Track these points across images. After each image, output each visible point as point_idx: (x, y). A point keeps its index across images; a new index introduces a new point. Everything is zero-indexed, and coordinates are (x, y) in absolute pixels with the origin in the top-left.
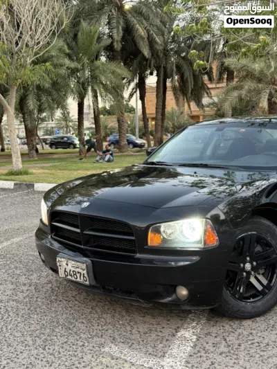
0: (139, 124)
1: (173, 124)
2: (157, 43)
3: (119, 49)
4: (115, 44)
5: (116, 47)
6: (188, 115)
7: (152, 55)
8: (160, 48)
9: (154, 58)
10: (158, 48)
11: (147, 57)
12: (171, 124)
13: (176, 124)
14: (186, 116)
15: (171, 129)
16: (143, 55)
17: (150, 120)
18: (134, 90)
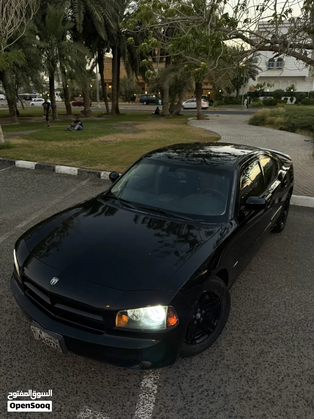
0: (99, 87)
1: (125, 89)
2: (112, 28)
3: (81, 31)
4: (78, 27)
5: (78, 29)
6: (136, 82)
7: (108, 38)
8: (114, 32)
9: (110, 41)
10: (113, 32)
11: (104, 39)
12: (123, 89)
13: (127, 89)
14: (135, 83)
15: (123, 93)
16: (101, 37)
17: (107, 85)
18: (95, 64)
